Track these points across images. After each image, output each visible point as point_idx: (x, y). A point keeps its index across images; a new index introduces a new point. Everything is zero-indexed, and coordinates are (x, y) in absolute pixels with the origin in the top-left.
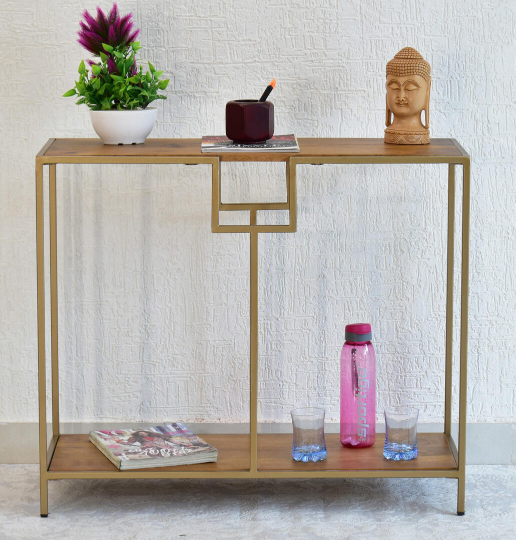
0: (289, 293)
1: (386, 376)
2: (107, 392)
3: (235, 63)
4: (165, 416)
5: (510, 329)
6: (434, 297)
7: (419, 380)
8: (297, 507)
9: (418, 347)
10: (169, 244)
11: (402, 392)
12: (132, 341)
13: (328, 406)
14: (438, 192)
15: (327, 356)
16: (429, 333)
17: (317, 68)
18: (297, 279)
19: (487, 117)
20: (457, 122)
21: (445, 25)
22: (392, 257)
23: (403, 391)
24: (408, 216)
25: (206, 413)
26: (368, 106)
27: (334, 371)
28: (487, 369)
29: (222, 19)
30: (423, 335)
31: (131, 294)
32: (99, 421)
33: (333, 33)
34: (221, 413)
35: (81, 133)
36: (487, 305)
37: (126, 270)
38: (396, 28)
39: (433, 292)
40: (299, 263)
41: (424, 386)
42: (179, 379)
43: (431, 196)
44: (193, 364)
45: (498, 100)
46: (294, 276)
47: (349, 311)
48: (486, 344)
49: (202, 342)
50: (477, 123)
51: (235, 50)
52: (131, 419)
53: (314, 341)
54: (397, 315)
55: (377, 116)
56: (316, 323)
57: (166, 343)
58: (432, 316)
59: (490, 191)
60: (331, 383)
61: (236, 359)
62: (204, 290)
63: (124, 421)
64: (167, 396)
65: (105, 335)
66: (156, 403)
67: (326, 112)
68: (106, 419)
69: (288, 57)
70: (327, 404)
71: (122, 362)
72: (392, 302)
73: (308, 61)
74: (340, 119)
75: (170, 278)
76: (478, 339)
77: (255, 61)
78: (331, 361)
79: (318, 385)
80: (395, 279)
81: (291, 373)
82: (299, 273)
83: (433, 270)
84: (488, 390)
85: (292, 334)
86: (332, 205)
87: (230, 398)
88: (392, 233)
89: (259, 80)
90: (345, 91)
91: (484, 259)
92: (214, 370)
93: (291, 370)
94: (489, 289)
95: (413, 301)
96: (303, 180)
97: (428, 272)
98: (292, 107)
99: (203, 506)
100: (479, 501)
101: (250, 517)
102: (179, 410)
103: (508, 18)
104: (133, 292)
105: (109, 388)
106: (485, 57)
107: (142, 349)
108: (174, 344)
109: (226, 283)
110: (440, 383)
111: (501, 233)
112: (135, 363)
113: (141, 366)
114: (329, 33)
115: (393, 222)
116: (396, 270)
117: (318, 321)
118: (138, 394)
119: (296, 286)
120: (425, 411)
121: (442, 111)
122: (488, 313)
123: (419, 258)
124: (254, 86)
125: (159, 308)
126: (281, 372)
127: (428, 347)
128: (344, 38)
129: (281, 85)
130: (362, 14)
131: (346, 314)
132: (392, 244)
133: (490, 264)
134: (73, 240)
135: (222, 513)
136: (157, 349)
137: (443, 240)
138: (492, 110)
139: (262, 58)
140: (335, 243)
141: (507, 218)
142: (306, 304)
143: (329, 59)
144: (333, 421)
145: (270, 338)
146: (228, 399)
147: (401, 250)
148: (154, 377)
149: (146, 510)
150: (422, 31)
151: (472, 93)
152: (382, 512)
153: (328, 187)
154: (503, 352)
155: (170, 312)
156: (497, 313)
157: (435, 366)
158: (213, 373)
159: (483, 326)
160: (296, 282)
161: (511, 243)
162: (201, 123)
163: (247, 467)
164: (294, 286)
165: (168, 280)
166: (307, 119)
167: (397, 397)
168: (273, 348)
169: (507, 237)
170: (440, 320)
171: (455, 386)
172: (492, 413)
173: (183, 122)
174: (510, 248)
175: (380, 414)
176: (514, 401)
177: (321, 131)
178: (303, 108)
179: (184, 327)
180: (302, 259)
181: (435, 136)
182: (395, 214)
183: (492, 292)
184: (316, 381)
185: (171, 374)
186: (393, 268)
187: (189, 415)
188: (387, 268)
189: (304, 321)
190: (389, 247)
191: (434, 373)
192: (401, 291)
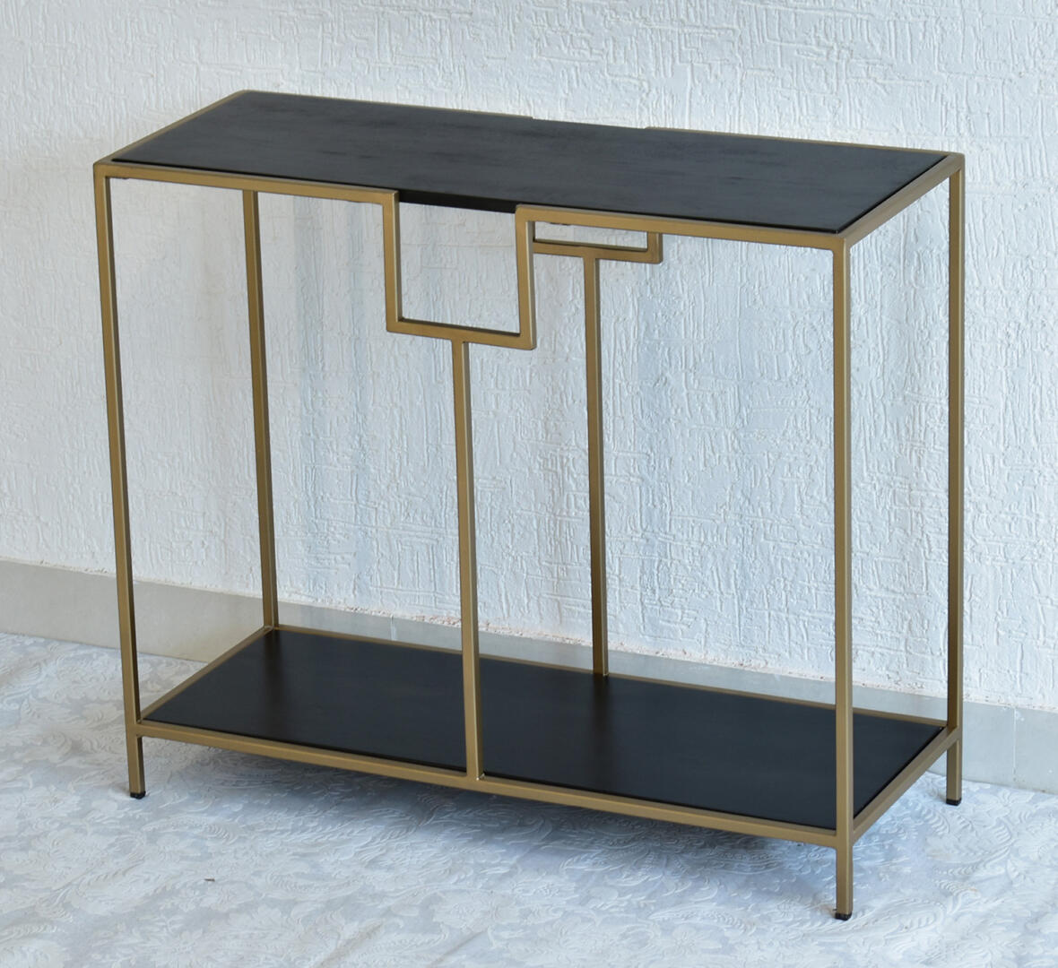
1: (782, 585)
2: (301, 548)
4: (396, 604)
5: (1013, 524)
11: (811, 619)
12: (338, 459)
13: (677, 626)
15: (674, 532)
18: (617, 381)
19: (967, 100)
20: (908, 105)
22: (789, 358)
26: (741, 61)
27: (687, 561)
31: (334, 374)
34: (491, 613)
37: (324, 330)
39: (868, 435)
40: (622, 350)
42: (419, 540)
44: (440, 516)
45: (988, 67)
46: (614, 374)
47: (713, 451)
48: (969, 547)
50: (947, 111)
52: (339, 603)
53: (651, 501)
54: (801, 469)
55: (757, 82)
56: (654, 468)
57: (395, 472)
58: (866, 480)
59: (973, 246)
60: (683, 585)
61: (515, 517)
63: (327, 605)
64: (399, 568)
66: (380, 578)
67: (664, 66)
68: (299, 596)
71: (322, 497)
72: (791, 444)
74: (689, 81)
78: (682, 541)
79: (659, 584)
80: (795, 401)
82: (621, 369)
83: (867, 392)
84: (974, 637)
87: (505, 588)
88: (789, 312)
90: (698, 27)
93: (611, 550)
94: (972, 441)
98: (601, 52)
102: (419, 597)
104: (337, 372)
105: (303, 541)
107: (355, 478)
108: (408, 476)
109: (494, 374)
110: (881, 612)
111: (994, 332)
112: (344, 502)
113: (353, 507)
115: (790, 291)
116: (797, 383)
117: (657, 464)
118: (350, 558)
119: (617, 392)
121: (880, 81)
122: (971, 488)
124: (534, 8)
125: (381, 406)
131: (707, 457)
132: (790, 332)
136: (381, 481)
138: (976, 87)
140: (685, 320)
141: (1007, 303)
142: (634, 430)
144: (688, 654)
145: (574, 485)
146: (503, 590)
147: (806, 346)
148: (377, 531)
151: (937, 50)
154: (1001, 568)
155: (401, 417)
156: (988, 491)
160: (617, 386)
161: (1015, 355)
162: (443, 69)
164: (614, 394)
165: (395, 359)
166: (630, 77)
167: (801, 626)
168: (579, 505)
169: (1005, 342)
170: (882, 489)
171: (911, 620)
172: (980, 682)
173: (412, 65)
174: (1012, 364)
175: (772, 656)
176: (1024, 666)
177: (654, 103)
178: (622, 55)
179: (425, 447)
180: (626, 342)
181: (867, 129)
182: (793, 276)
183: (978, 446)
184: (656, 577)
185: (404, 529)
186: (791, 380)
187: (436, 607)
188: (780, 378)
189: (632, 461)
190: (784, 337)
191: (869, 590)
192: (807, 425)
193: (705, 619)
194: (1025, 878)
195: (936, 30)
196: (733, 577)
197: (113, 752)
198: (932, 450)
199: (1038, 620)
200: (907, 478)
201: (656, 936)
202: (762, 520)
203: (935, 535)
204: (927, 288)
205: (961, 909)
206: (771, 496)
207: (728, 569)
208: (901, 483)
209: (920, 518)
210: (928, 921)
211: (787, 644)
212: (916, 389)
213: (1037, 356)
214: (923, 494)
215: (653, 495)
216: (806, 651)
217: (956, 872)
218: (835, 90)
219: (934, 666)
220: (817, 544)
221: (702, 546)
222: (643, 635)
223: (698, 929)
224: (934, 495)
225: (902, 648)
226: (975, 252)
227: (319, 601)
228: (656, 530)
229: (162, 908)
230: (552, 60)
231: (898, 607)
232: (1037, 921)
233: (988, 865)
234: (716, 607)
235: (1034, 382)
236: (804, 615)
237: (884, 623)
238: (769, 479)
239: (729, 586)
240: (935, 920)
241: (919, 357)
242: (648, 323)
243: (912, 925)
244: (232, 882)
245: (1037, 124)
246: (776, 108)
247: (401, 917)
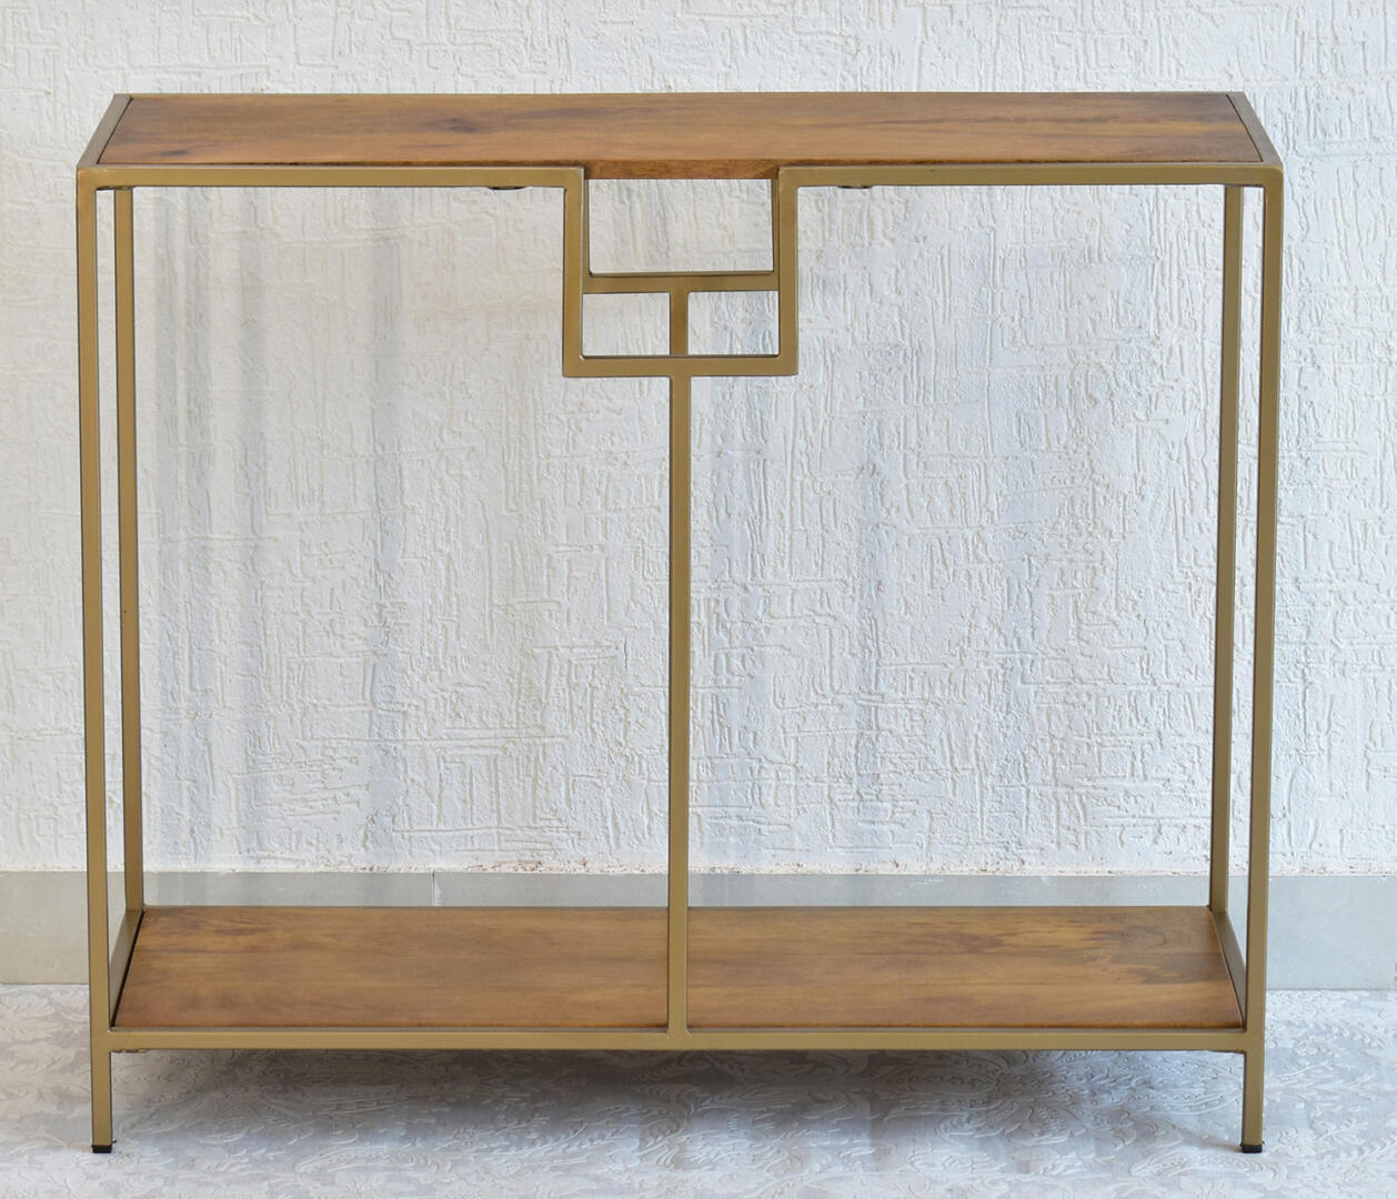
0: (778, 516)
1: (1048, 745)
2: (276, 788)
4: (434, 853)
6: (1180, 528)
7: (1139, 756)
8: (796, 1125)
9: (1138, 666)
10: (444, 380)
11: (1091, 790)
12: (343, 647)
13: (885, 828)
14: (1193, 234)
15: (883, 689)
16: (1168, 625)
18: (798, 478)
19: (1332, 26)
20: (1246, 41)
22: (1064, 417)
23: (1095, 787)
24: (1110, 303)
25: (548, 846)
27: (902, 730)
28: (1330, 726)
30: (1151, 631)
31: (339, 518)
32: (252, 867)
34: (588, 847)
35: (199, 75)
36: (1331, 549)
37: (325, 452)
39: (1180, 513)
40: (806, 432)
41: (1152, 773)
42: (474, 752)
43: (1175, 246)
44: (510, 711)
46: (793, 467)
47: (945, 563)
48: (1328, 656)
49: (536, 651)
50: (1303, 43)
52: (341, 863)
53: (847, 649)
54: (1079, 575)
55: (1022, 25)
56: (853, 599)
57: (437, 653)
58: (1176, 579)
60: (896, 766)
61: (631, 698)
62: (543, 507)
63: (321, 868)
64: (440, 798)
65: (268, 632)
66: (409, 818)
67: (881, 14)
68: (273, 862)
70: (882, 823)
71: (315, 706)
72: (1065, 540)
74: (918, 33)
75: (448, 474)
76: (1305, 644)
78: (894, 701)
79: (857, 768)
80: (1073, 477)
81: (782, 736)
82: (804, 460)
83: (1180, 452)
84: (1331, 784)
85: (785, 628)
86: (897, 271)
87: (612, 805)
88: (1064, 350)
91: (1321, 420)
92: (570, 727)
93: (784, 729)
94: (1335, 506)
95: (1124, 537)
96: (817, 202)
97: (1165, 458)
99: (540, 1120)
100: (1302, 1105)
101: (667, 1155)
102: (472, 837)
104: (345, 513)
105: (281, 777)
107: (370, 670)
108: (459, 657)
109: (603, 490)
110: (1197, 766)
111: (1368, 349)
112: (352, 709)
113: (367, 716)
115: (1067, 319)
116: (1075, 452)
117: (858, 593)
118: (360, 793)
119: (797, 495)
120: (1155, 842)
121: (1204, 10)
122: (1332, 572)
123: (1139, 420)
125: (416, 557)
126: (755, 734)
127: (1163, 666)
131: (936, 573)
132: (1065, 380)
133: (1339, 436)
134: (181, 373)
135: (592, 1140)
136: (413, 670)
137: (1208, 367)
138: (1346, 7)
140: (905, 377)
141: (1387, 305)
142: (824, 547)
144: (902, 867)
145: (726, 640)
146: (610, 809)
147: (1090, 397)
148: (405, 746)
149: (381, 1131)
152: (1033, 1141)
153: (885, 222)
154: (1375, 679)
155: (448, 569)
156: (1357, 572)
157: (1182, 716)
158: (567, 737)
159: (1319, 608)
160: (798, 485)
162: (533, 46)
163: (660, 1016)
164: (792, 497)
165: (441, 481)
166: (828, 33)
167: (1077, 803)
168: (734, 667)
169: (1385, 360)
170: (1201, 588)
171: (1241, 772)
172: (1342, 847)
173: (481, 44)
175: (1031, 851)
177: (865, 68)
179: (487, 610)
180: (813, 420)
181: (1186, 78)
182: (1072, 297)
183: (1344, 511)
184: (853, 759)
185: (450, 738)
186: (1065, 447)
187: (500, 850)
188: (1049, 446)
189: (819, 591)
190: (1057, 389)
191: (1180, 735)
192: (1090, 511)
193: (930, 812)
196: (973, 745)
202: (1017, 656)
206: (1032, 619)
207: (966, 733)
211: (1054, 831)
215: (851, 639)
216: (1082, 838)
218: (1139, 27)
221: (927, 704)
222: (831, 847)
227: (308, 863)
228: (856, 690)
230: (707, 18)
234: (947, 792)
236: (1080, 786)
238: (1030, 594)
239: (967, 758)
242: (847, 389)
246: (1050, 61)
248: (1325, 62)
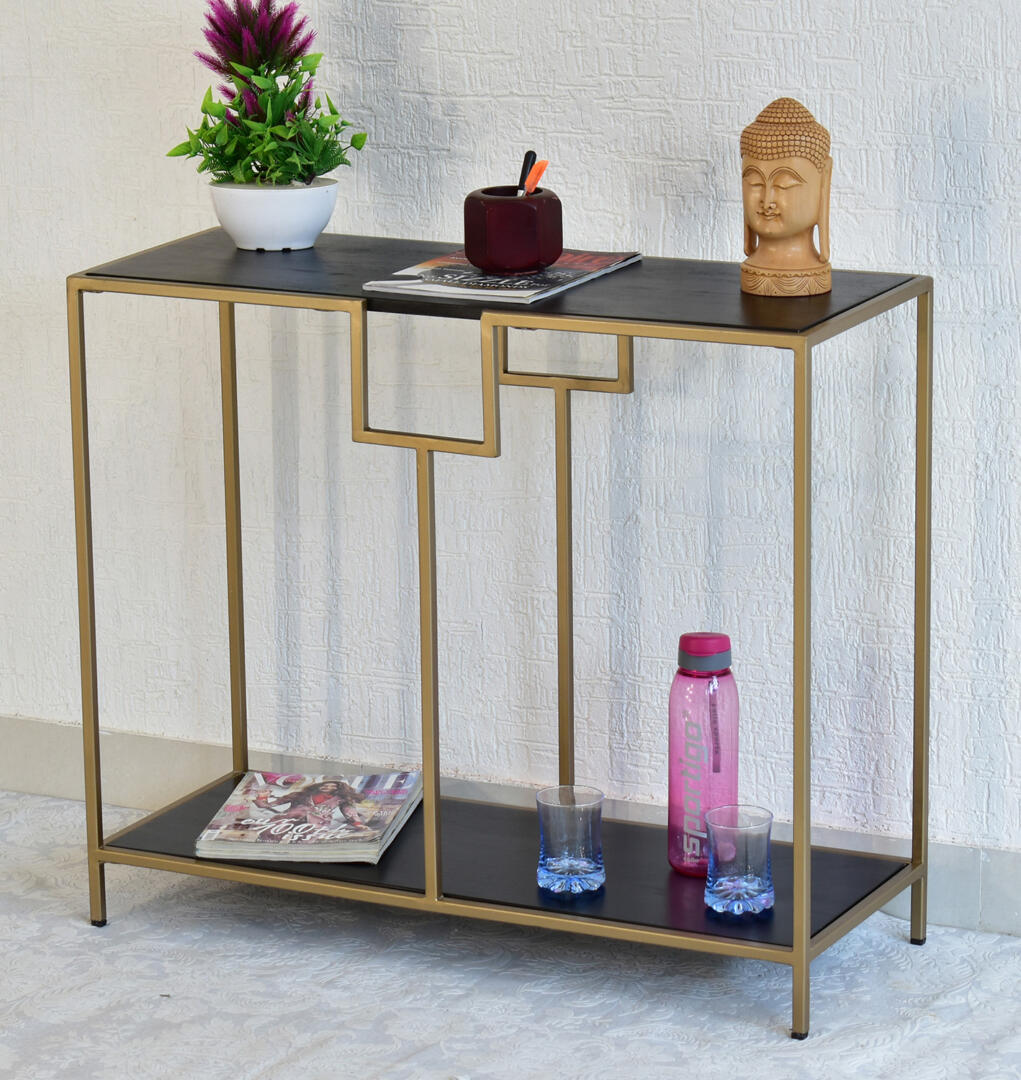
1: (750, 726)
3: (476, 95)
4: (366, 751)
5: (981, 660)
6: (837, 580)
11: (779, 761)
12: (311, 605)
13: (645, 770)
14: (844, 371)
15: (643, 673)
16: (829, 649)
17: (621, 111)
18: (588, 520)
19: (937, 228)
20: (879, 235)
21: (855, 38)
22: (759, 494)
23: (781, 759)
26: (714, 193)
27: (655, 704)
28: (939, 734)
29: (454, 9)
30: (817, 652)
31: (308, 518)
33: (649, 45)
34: (460, 760)
36: (938, 607)
38: (765, 40)
39: (837, 571)
40: (593, 488)
42: (390, 686)
45: (958, 195)
46: (585, 513)
50: (917, 239)
51: (477, 70)
52: (310, 751)
53: (620, 643)
54: (770, 607)
55: (730, 214)
58: (834, 617)
59: (942, 378)
60: (651, 727)
61: (485, 661)
64: (369, 715)
66: (351, 726)
67: (639, 200)
69: (570, 88)
70: (644, 767)
72: (760, 582)
73: (603, 98)
74: (663, 214)
75: (373, 495)
77: (511, 93)
78: (650, 683)
79: (627, 727)
80: (765, 538)
82: (593, 508)
83: (835, 527)
84: (939, 776)
86: (651, 381)
87: (475, 733)
88: (759, 447)
89: (520, 129)
90: (672, 159)
92: (448, 676)
93: (580, 694)
94: (940, 576)
97: (827, 530)
98: (576, 186)
102: (388, 744)
103: (975, 27)
106: (932, 106)
107: (327, 624)
108: (380, 621)
109: (467, 516)
110: (849, 752)
111: (962, 464)
112: (316, 648)
113: (325, 654)
114: (643, 45)
115: (761, 426)
116: (767, 520)
117: (627, 604)
118: (321, 705)
119: (588, 532)
120: (821, 804)
121: (850, 211)
122: (938, 623)
124: (510, 143)
127: (826, 678)
128: (669, 55)
129: (557, 142)
130: (701, 10)
131: (677, 596)
132: (760, 468)
133: (942, 525)
136: (353, 626)
137: (854, 467)
138: (946, 215)
139: (524, 90)
140: (656, 457)
141: (975, 434)
142: (604, 570)
143: (643, 96)
144: (655, 799)
145: (544, 627)
146: (473, 735)
147: (776, 481)
148: (348, 677)
150: (813, 48)
151: (907, 179)
154: (969, 705)
155: (374, 561)
156: (956, 625)
157: (838, 715)
158: (446, 683)
161: (983, 487)
162: (421, 207)
164: (585, 534)
166: (605, 210)
167: (769, 768)
169: (974, 473)
170: (850, 626)
171: (878, 761)
172: (947, 823)
173: (390, 203)
174: (980, 496)
176: (991, 806)
178: (597, 189)
179: (397, 590)
180: (598, 480)
182: (764, 410)
183: (946, 581)
184: (624, 720)
185: (375, 675)
186: (760, 517)
188: (750, 514)
189: (602, 601)
190: (754, 473)
191: (837, 730)
192: (777, 562)
194: (985, 1006)
195: (907, 158)
197: (77, 888)
198: (901, 586)
199: (1005, 758)
200: (875, 614)
201: (610, 1050)
203: (904, 673)
204: (896, 420)
205: (920, 1030)
208: (869, 620)
209: (887, 655)
210: (884, 1040)
211: (754, 787)
212: (885, 524)
213: (1005, 487)
214: (892, 631)
215: (623, 636)
217: (916, 1001)
219: (901, 808)
220: (785, 683)
222: (611, 780)
223: (652, 1044)
224: (901, 631)
225: (869, 789)
226: (944, 383)
227: (290, 750)
228: (626, 672)
229: (115, 1018)
231: (865, 747)
232: (995, 1042)
233: (949, 996)
235: (1002, 514)
236: (772, 757)
237: (852, 764)
238: (738, 617)
240: (891, 1041)
241: (888, 490)
242: (620, 461)
243: (868, 1043)
244: (187, 998)
245: (1006, 251)
247: (354, 1030)
248: (933, 254)
